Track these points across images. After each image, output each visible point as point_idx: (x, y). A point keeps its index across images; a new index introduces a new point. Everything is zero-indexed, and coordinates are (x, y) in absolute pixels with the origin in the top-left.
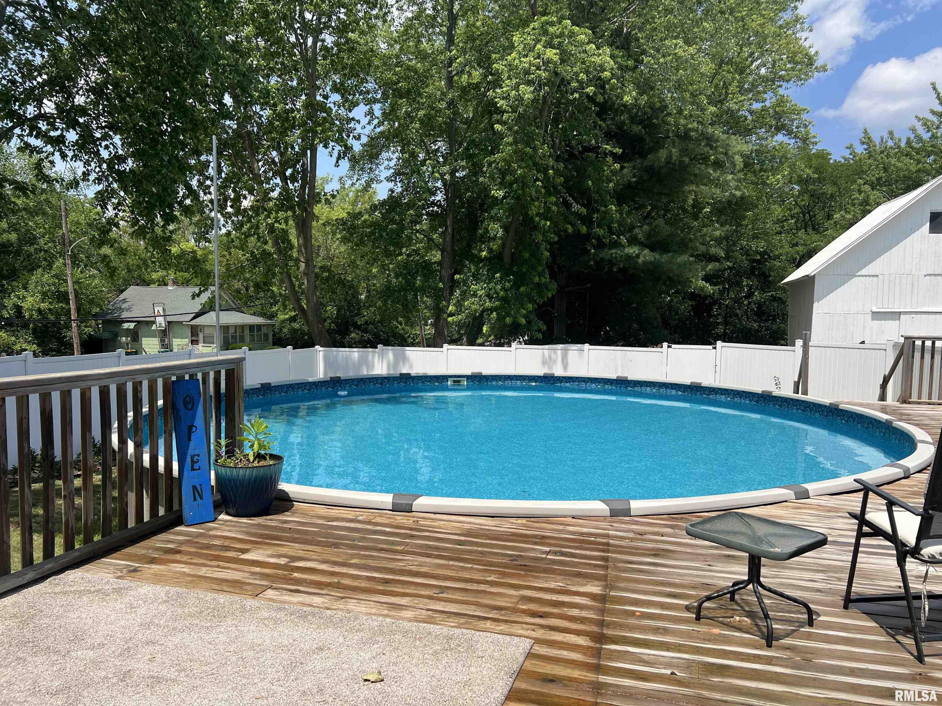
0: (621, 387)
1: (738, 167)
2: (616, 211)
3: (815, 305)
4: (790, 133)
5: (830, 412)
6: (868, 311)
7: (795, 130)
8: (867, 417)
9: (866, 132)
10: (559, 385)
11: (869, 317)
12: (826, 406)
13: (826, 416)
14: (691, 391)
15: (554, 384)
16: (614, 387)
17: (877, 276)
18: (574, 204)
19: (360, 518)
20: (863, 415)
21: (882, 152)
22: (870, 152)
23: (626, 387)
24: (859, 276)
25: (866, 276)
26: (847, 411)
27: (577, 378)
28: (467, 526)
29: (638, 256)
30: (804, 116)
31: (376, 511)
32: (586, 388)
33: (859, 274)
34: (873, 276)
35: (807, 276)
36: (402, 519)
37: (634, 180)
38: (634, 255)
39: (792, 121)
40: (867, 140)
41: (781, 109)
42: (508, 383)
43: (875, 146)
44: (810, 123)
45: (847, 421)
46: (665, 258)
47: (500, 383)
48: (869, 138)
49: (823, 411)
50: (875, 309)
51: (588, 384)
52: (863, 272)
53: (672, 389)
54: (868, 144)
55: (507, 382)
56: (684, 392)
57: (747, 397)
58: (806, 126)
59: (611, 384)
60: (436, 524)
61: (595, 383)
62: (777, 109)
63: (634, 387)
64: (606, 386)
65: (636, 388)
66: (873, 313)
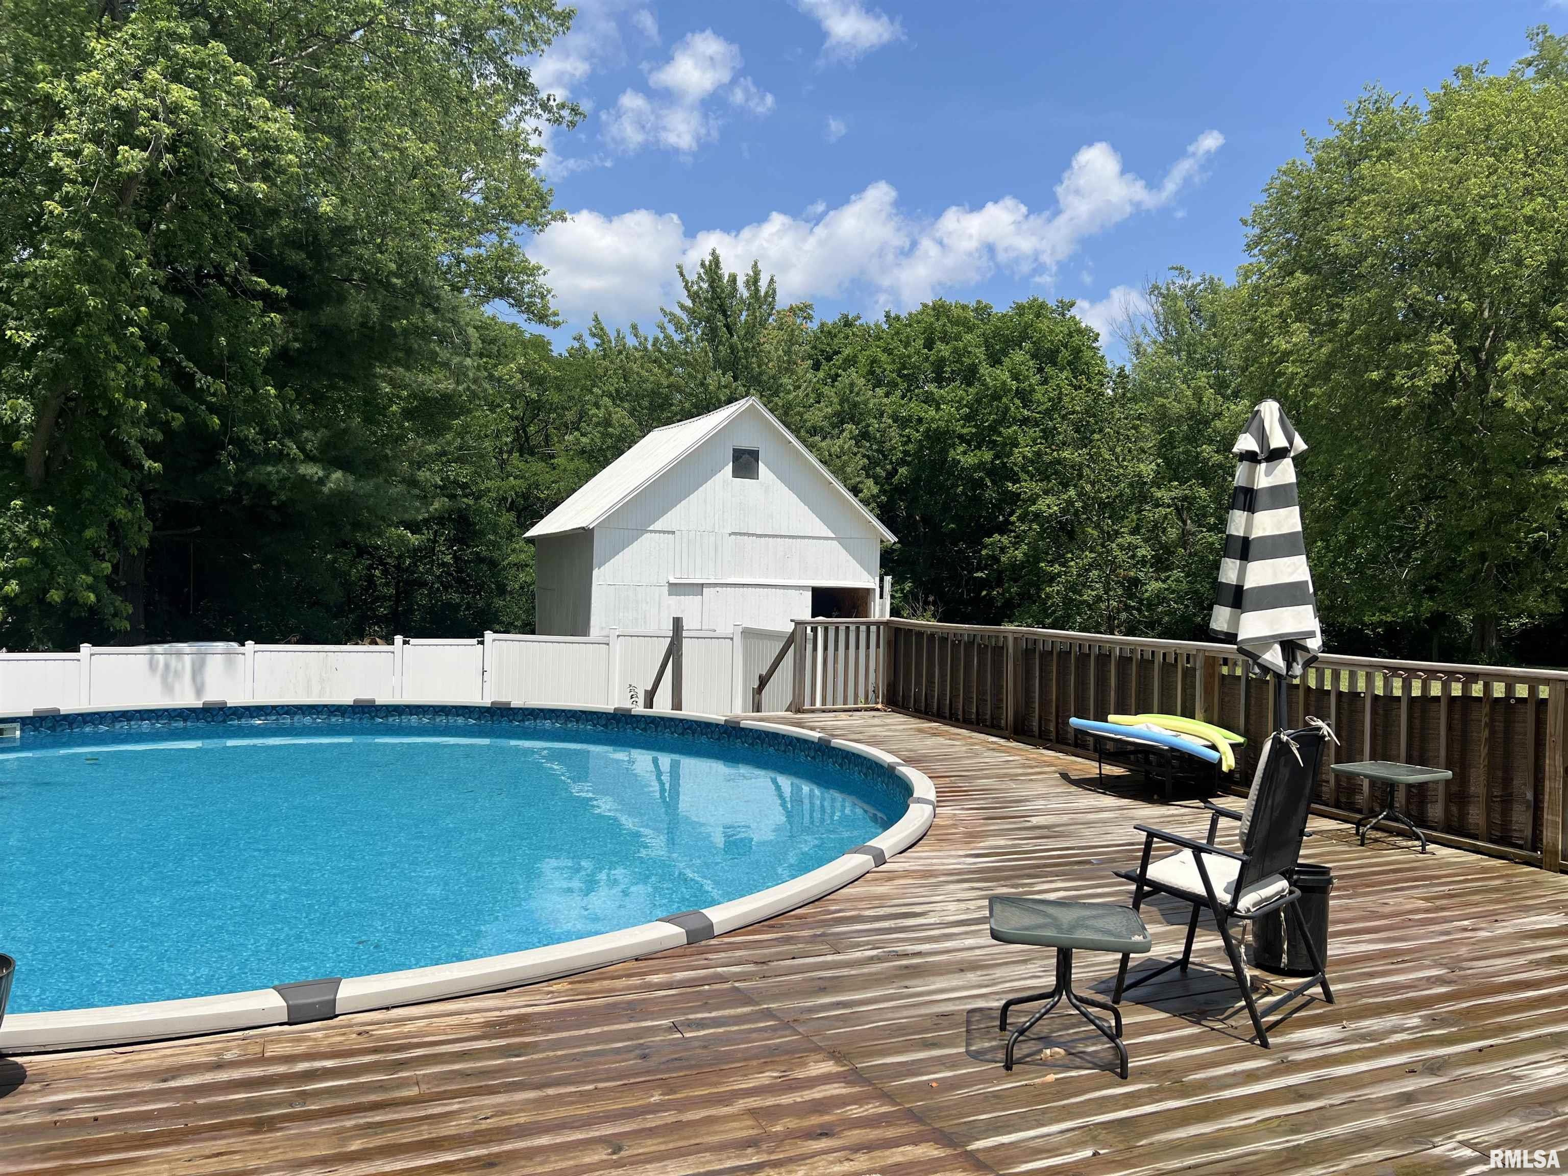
0: (361, 719)
1: (474, 347)
2: (276, 397)
3: (595, 572)
4: (518, 303)
5: (725, 732)
6: (664, 583)
7: (526, 300)
8: (784, 736)
9: (596, 319)
10: (236, 722)
11: (665, 589)
12: (717, 725)
13: (719, 739)
14: (492, 716)
15: (224, 721)
16: (348, 720)
17: (673, 533)
18: (199, 375)
19: (228, 1056)
20: (777, 734)
21: (620, 352)
22: (604, 350)
23: (373, 718)
24: (651, 531)
25: (660, 532)
26: (751, 730)
27: (274, 707)
28: (478, 1018)
29: (321, 482)
30: (541, 280)
31: (251, 1032)
32: (292, 724)
33: (651, 528)
34: (669, 532)
35: (583, 528)
36: (327, 1037)
37: (297, 345)
38: (316, 479)
39: (522, 284)
40: (599, 332)
41: (506, 264)
42: (123, 726)
43: (610, 342)
44: (549, 292)
45: (752, 744)
46: (367, 486)
47: (103, 728)
48: (602, 329)
49: (712, 732)
50: (672, 581)
51: (296, 718)
52: (657, 526)
53: (458, 715)
54: (600, 337)
55: (118, 726)
56: (479, 719)
57: (587, 721)
58: (543, 297)
59: (343, 716)
60: (409, 1028)
61: (310, 714)
62: (500, 263)
63: (386, 716)
64: (333, 720)
65: (391, 719)
66: (671, 585)
